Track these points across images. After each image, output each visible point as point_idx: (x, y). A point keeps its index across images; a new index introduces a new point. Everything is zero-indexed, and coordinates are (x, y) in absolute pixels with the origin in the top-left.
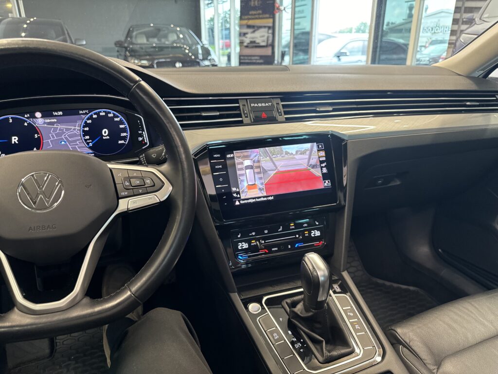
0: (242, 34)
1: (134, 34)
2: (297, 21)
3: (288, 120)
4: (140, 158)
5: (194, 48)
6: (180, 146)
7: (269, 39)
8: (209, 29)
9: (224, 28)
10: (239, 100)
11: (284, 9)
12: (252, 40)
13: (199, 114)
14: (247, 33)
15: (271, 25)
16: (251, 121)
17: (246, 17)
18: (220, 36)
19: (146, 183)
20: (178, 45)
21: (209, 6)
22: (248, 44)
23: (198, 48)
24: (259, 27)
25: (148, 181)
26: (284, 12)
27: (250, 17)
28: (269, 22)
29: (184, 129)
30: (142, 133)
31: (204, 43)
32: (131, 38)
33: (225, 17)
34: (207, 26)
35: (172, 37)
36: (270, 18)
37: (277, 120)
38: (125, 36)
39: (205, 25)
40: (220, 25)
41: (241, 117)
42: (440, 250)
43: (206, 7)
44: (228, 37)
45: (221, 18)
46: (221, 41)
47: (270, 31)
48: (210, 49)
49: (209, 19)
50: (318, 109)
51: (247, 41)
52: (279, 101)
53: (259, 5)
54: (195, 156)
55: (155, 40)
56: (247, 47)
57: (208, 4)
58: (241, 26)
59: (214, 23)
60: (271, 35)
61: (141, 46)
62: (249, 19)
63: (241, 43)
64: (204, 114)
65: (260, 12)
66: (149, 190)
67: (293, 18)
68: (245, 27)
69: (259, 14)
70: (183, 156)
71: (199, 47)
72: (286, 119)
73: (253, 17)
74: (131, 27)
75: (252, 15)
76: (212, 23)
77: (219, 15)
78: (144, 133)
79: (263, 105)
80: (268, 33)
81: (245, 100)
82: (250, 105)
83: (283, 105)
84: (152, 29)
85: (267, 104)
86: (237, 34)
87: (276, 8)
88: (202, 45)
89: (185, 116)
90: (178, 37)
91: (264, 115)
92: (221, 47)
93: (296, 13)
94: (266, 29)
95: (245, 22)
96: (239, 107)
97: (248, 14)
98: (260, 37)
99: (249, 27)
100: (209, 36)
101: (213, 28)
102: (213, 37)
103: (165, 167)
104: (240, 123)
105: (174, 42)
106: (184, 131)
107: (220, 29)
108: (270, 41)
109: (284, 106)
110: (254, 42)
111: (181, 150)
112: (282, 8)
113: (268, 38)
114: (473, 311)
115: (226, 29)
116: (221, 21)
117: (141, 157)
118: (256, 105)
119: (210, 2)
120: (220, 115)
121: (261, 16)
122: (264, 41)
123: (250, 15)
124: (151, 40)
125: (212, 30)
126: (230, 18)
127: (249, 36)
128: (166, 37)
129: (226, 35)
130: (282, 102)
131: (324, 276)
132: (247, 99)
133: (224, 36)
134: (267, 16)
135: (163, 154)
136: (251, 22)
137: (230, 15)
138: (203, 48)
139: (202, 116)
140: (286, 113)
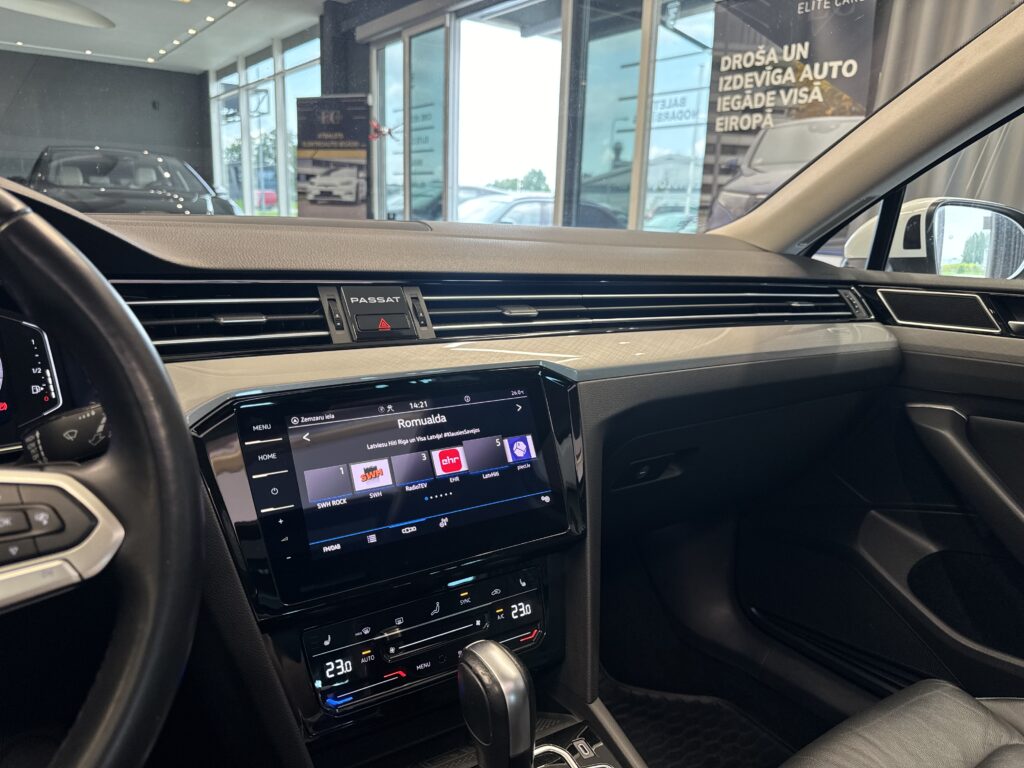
0: (303, 177)
1: (54, 164)
2: (415, 156)
3: (441, 337)
4: (25, 445)
5: (195, 200)
6: (153, 404)
7: (360, 188)
8: (229, 165)
9: (261, 166)
10: (319, 288)
11: (390, 133)
12: (324, 189)
13: (211, 320)
14: (313, 176)
15: (363, 162)
16: (352, 338)
17: (311, 144)
18: (255, 182)
19: (33, 524)
20: (160, 193)
21: (231, 119)
22: (316, 196)
23: (205, 200)
24: (339, 166)
25: (42, 517)
26: (388, 137)
27: (318, 144)
28: (360, 157)
29: (167, 358)
30: (44, 373)
31: (218, 191)
32: (46, 172)
33: (264, 145)
34: (226, 161)
35: (146, 177)
36: (360, 148)
37: (417, 337)
38: (30, 170)
39: (222, 158)
40: (254, 159)
41: (327, 329)
42: (753, 610)
43: (224, 122)
44: (272, 184)
45: (254, 147)
46: (256, 192)
47: (363, 174)
48: (232, 203)
49: (230, 147)
50: (506, 313)
51: (314, 189)
52: (417, 292)
53: (338, 123)
54: (200, 430)
55: (106, 180)
56: (313, 202)
57: (228, 116)
58: (300, 161)
59: (240, 155)
60: (363, 182)
61: (71, 191)
62: (316, 148)
63: (302, 194)
64: (223, 321)
65: (341, 135)
66: (43, 544)
67: (408, 153)
68: (310, 162)
69: (338, 140)
70: (162, 433)
71: (208, 198)
72: (438, 333)
73: (326, 144)
74: (46, 150)
75: (323, 140)
76: (236, 155)
77: (250, 140)
78: (48, 372)
79: (381, 300)
80: (358, 177)
81: (335, 289)
82: (349, 301)
83: (427, 302)
84: (95, 156)
85: (389, 300)
86: (292, 177)
87: (372, 131)
88: (213, 194)
89: (171, 326)
90: (160, 176)
91: (384, 325)
92: (256, 203)
93: (413, 142)
94: (354, 170)
95: (309, 153)
96: (319, 304)
97: (314, 138)
98: (342, 183)
99: (317, 163)
100: (230, 181)
101: (240, 164)
102: (240, 184)
103: (101, 469)
104: (324, 344)
105: (150, 186)
106: (168, 366)
107: (254, 167)
108: (363, 194)
109: (430, 305)
110: (329, 194)
111: (156, 415)
112: (386, 130)
113: (358, 186)
114: (872, 756)
115: (267, 169)
116: (255, 153)
117: (28, 440)
118: (363, 300)
119: (232, 112)
120: (268, 322)
121: (342, 144)
122: (350, 193)
123: (318, 140)
124: (94, 179)
125: (236, 169)
126: (275, 148)
127: (317, 180)
128: (130, 173)
129: (266, 180)
130: (424, 295)
131: (516, 692)
132: (338, 286)
133: (263, 184)
134: (356, 144)
135: (101, 428)
136: (321, 155)
137: (275, 142)
138: (216, 200)
139: (218, 324)
140: (436, 320)
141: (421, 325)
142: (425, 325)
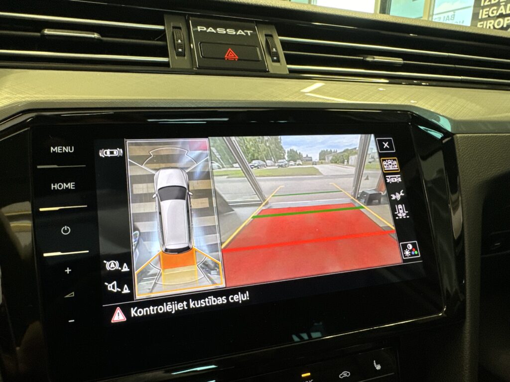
10: (165, 16)
37: (267, 71)
52: (272, 31)
64: (47, 32)
72: (291, 71)
79: (231, 32)
81: (182, 18)
82: (195, 29)
85: (240, 32)
91: (231, 54)
96: (161, 32)
109: (285, 44)
118: (211, 30)
132: (186, 15)
140: (290, 60)
141: (274, 61)
142: (278, 61)
